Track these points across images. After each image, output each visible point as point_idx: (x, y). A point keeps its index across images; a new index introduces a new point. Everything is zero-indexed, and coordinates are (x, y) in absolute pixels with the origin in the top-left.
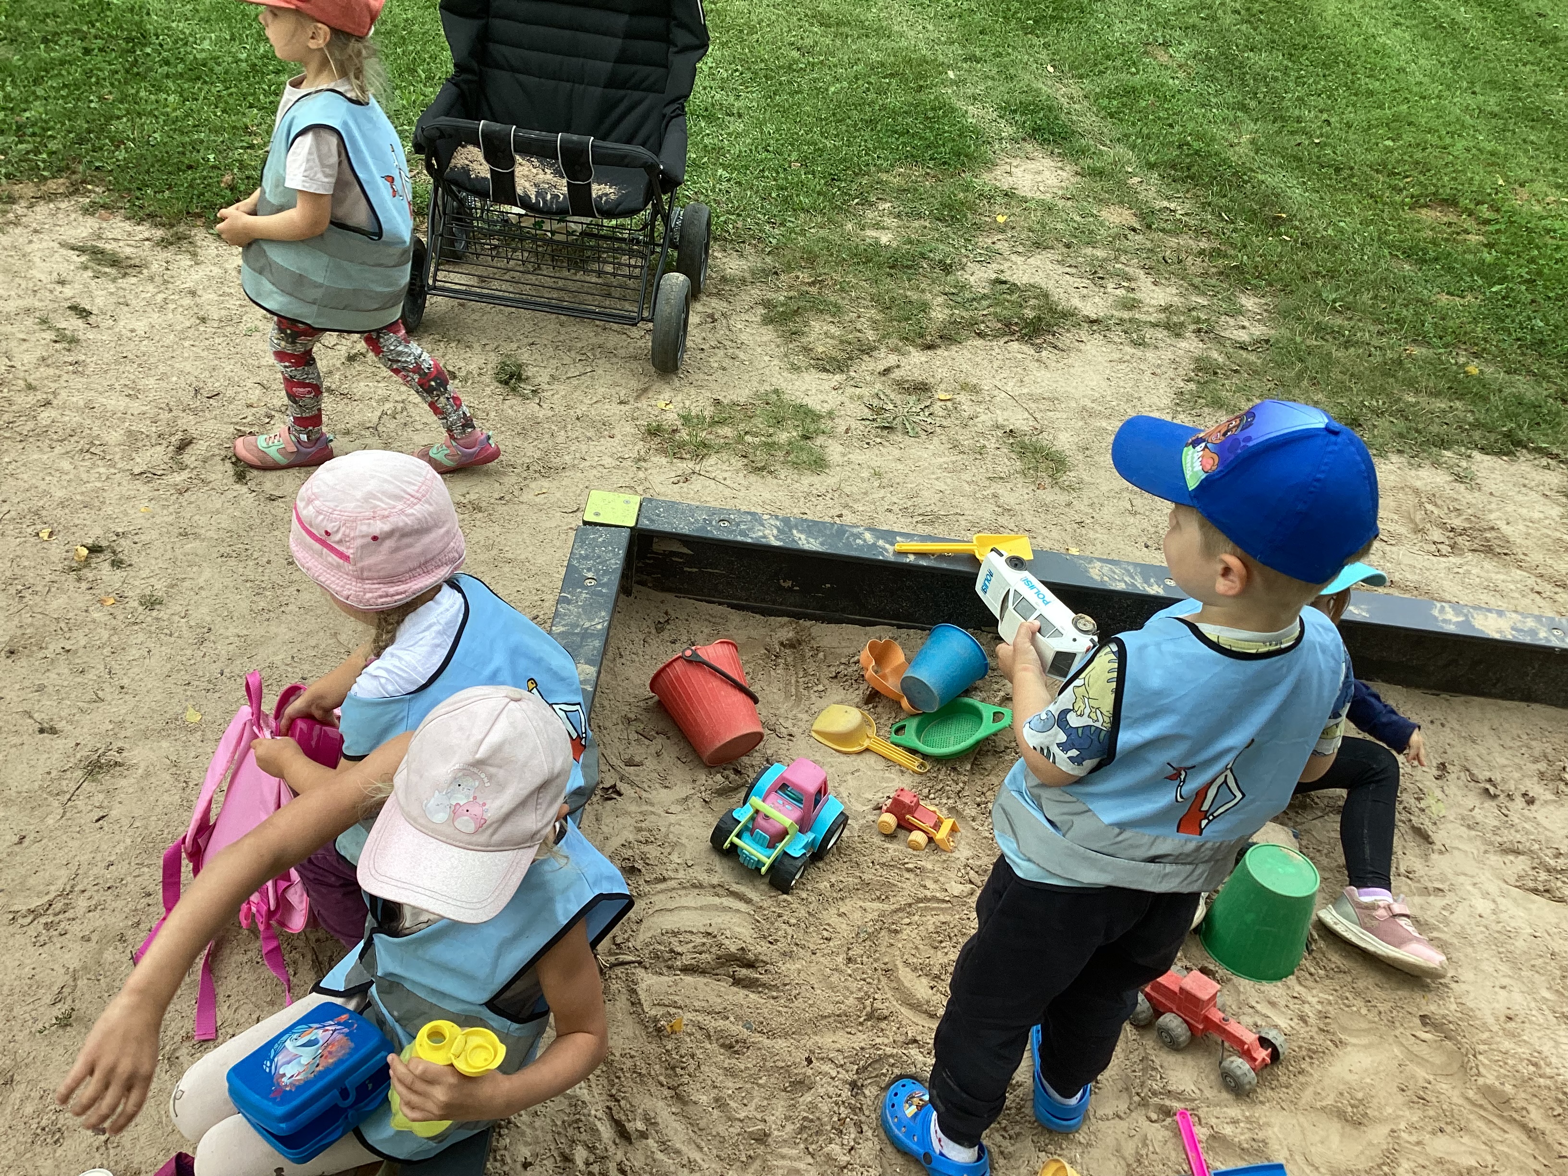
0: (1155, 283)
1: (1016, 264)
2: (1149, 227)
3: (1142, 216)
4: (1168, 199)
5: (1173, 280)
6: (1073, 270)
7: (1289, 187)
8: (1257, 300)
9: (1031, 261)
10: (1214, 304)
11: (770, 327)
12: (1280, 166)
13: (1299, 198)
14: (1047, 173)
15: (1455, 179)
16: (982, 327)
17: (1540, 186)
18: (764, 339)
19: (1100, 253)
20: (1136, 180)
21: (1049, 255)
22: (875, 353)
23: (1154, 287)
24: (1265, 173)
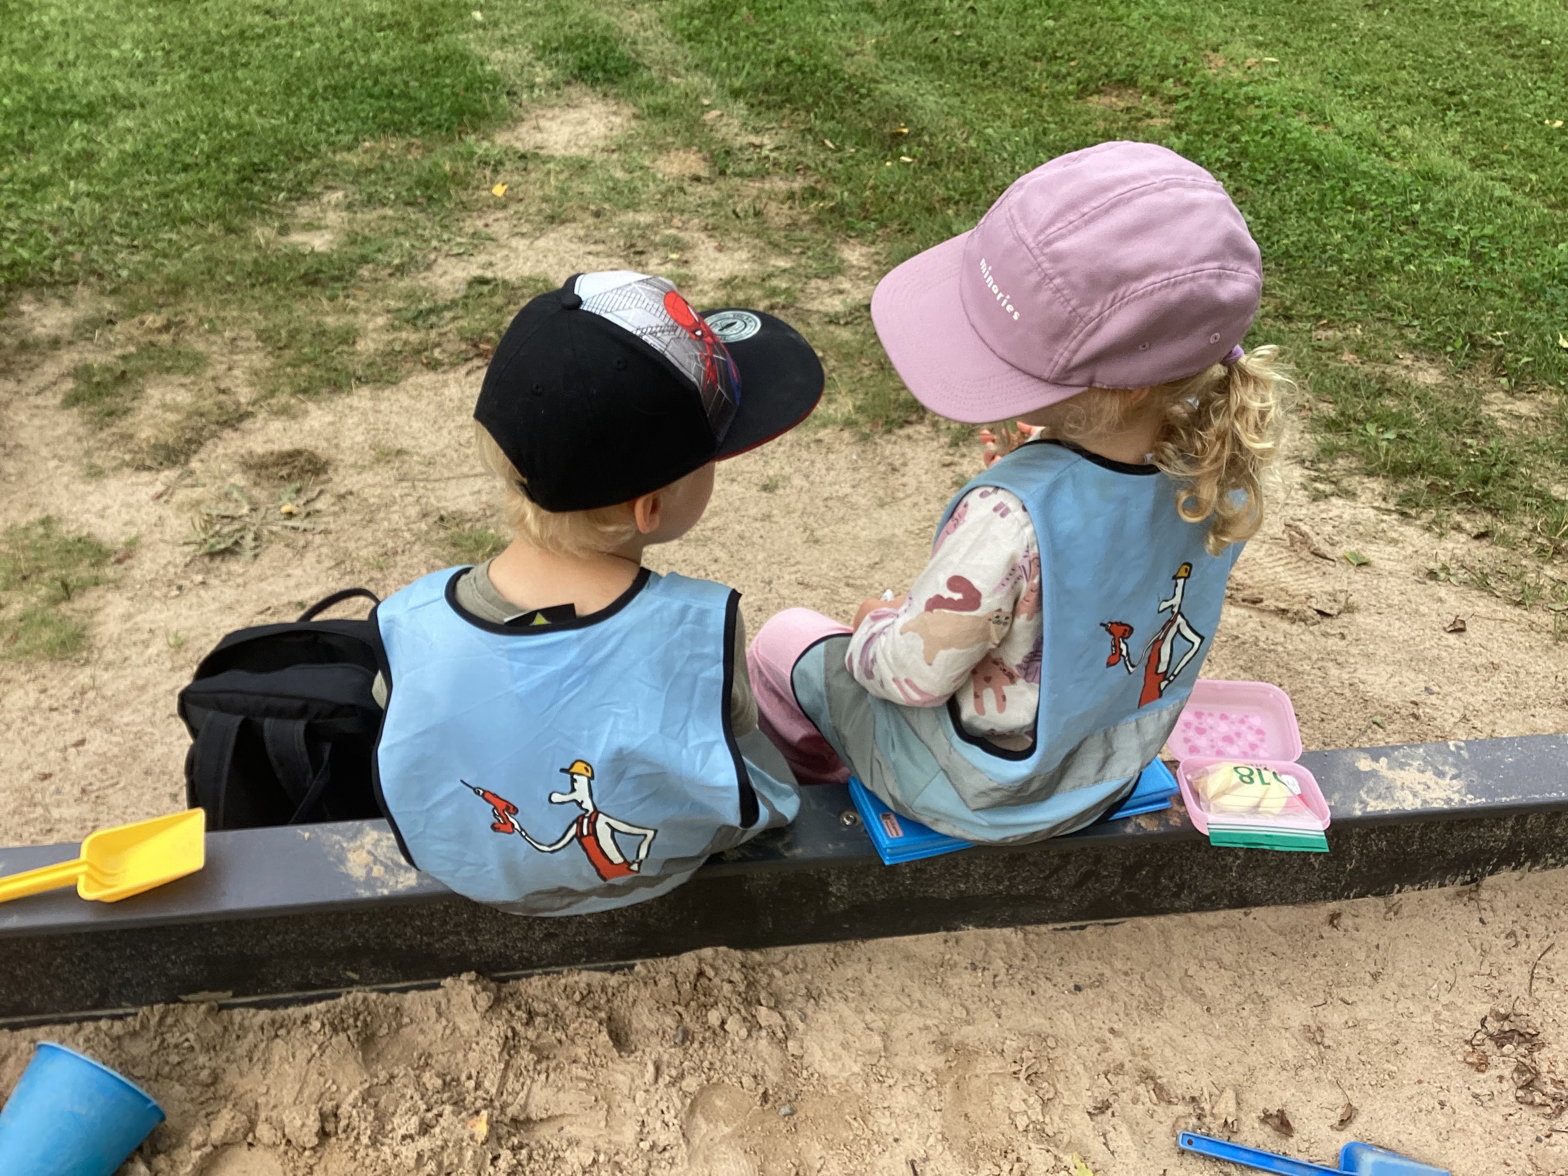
0: (720, 249)
1: (515, 250)
2: (723, 173)
3: (712, 159)
4: (757, 131)
5: (744, 240)
6: (600, 248)
7: (922, 95)
8: (864, 250)
9: (541, 243)
10: (800, 265)
11: (75, 410)
12: (913, 71)
13: (933, 106)
14: (593, 122)
15: (1130, 54)
16: (437, 353)
17: (1238, 47)
18: (59, 431)
19: (645, 218)
20: (715, 113)
21: (569, 230)
22: (247, 424)
23: (717, 255)
24: (891, 81)
